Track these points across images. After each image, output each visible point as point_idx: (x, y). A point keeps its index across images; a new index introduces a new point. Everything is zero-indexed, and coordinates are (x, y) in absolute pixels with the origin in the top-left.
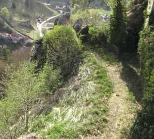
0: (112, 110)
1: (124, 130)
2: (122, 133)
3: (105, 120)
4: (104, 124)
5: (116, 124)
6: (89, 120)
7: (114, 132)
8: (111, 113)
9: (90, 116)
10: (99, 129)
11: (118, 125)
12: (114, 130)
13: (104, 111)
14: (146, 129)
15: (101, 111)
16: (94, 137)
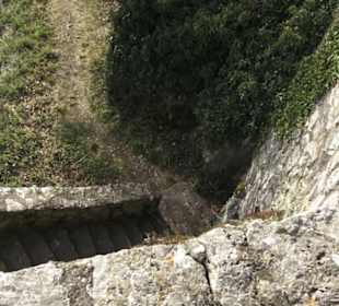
0: (60, 30)
1: (96, 63)
2: (92, 72)
3: (51, 57)
4: (50, 64)
5: (78, 57)
6: (15, 65)
7: (76, 75)
8: (60, 36)
9: (14, 58)
10: (42, 79)
11: (81, 57)
12: (76, 71)
13: (44, 37)
14: (135, 47)
15: (35, 38)
16: (39, 97)
